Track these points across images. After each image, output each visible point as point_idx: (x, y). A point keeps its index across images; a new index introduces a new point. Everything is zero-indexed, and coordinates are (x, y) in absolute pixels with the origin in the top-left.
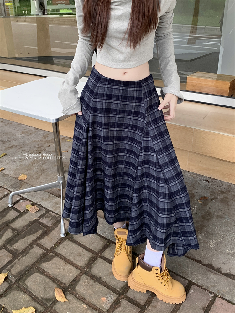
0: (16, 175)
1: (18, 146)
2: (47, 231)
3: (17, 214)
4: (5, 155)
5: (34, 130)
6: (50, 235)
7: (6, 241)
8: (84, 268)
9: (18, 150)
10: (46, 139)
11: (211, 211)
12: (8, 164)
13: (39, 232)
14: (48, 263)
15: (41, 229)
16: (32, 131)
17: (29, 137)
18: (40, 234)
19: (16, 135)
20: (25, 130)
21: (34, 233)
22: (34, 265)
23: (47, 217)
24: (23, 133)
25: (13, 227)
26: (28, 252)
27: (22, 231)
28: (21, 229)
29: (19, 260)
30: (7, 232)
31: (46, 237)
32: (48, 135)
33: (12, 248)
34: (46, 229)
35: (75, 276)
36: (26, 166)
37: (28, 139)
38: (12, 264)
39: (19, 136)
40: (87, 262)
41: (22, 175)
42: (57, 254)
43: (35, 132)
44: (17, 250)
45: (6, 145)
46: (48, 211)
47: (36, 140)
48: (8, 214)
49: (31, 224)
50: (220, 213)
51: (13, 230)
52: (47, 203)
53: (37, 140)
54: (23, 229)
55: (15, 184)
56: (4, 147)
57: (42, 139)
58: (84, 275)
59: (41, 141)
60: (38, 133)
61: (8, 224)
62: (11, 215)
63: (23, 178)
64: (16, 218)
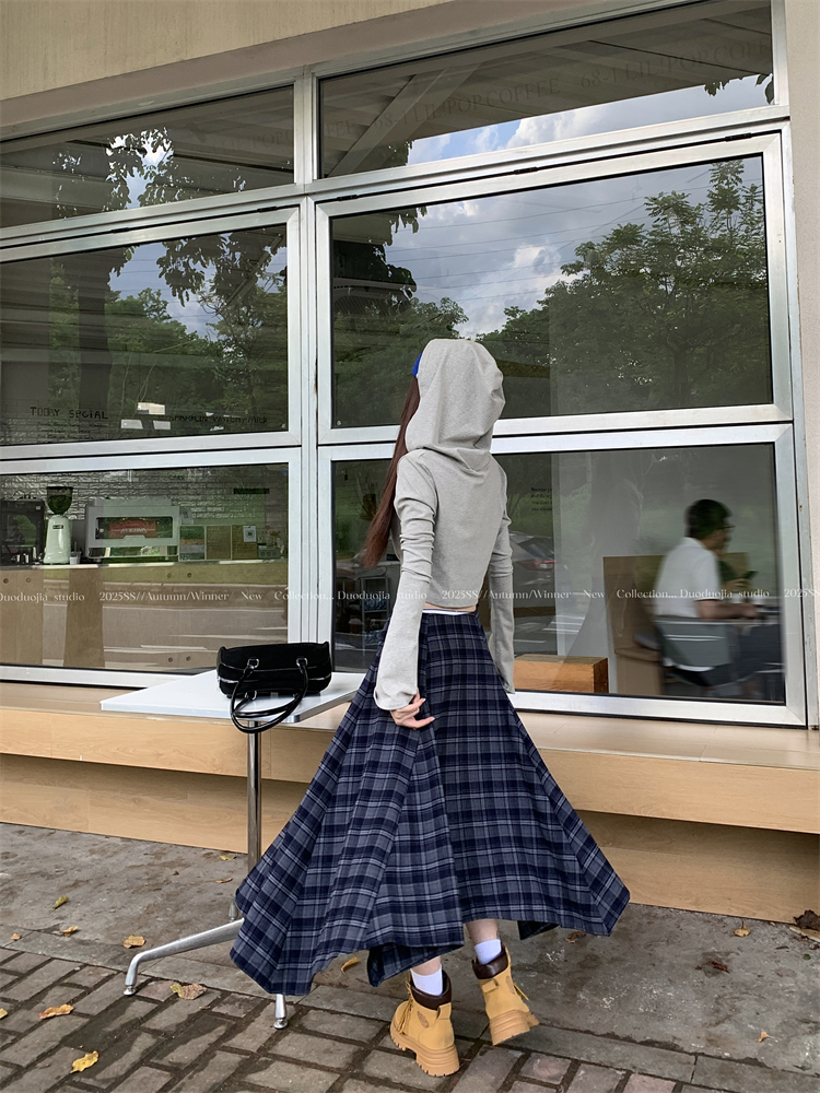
0: (113, 939)
1: (91, 882)
2: (237, 1027)
3: (151, 1006)
4: (65, 903)
5: (121, 843)
7: (143, 1054)
8: (347, 1070)
9: (95, 888)
10: (163, 860)
11: (595, 953)
12: (81, 920)
13: (219, 1028)
14: (263, 1073)
15: (222, 1023)
16: (115, 845)
17: (113, 860)
18: (225, 1031)
19: (75, 859)
20: (94, 845)
21: (209, 1031)
22: (228, 1079)
23: (228, 1002)
24: (92, 852)
25: (152, 1028)
26: (206, 1064)
27: (176, 1033)
28: (173, 1029)
29: (191, 1077)
30: (139, 1039)
31: (240, 1035)
32: (165, 852)
33: (164, 1062)
34: (234, 1023)
35: (330, 1084)
36: (133, 919)
37: (113, 864)
38: (178, 1085)
39: (87, 859)
40: (350, 1061)
41: (131, 937)
42: (277, 1057)
43: (126, 847)
44: (180, 1064)
45: (56, 881)
46: (225, 993)
47: (135, 863)
48: (130, 1008)
49: (192, 1018)
50: (616, 955)
51: (155, 1033)
52: (217, 980)
53: (140, 864)
54: (178, 1029)
55: (120, 955)
56: (55, 888)
57: (151, 861)
58: (350, 1080)
59: (149, 864)
60: (136, 849)
61: (137, 1026)
62: (138, 1009)
63: (135, 944)
64: (153, 1013)
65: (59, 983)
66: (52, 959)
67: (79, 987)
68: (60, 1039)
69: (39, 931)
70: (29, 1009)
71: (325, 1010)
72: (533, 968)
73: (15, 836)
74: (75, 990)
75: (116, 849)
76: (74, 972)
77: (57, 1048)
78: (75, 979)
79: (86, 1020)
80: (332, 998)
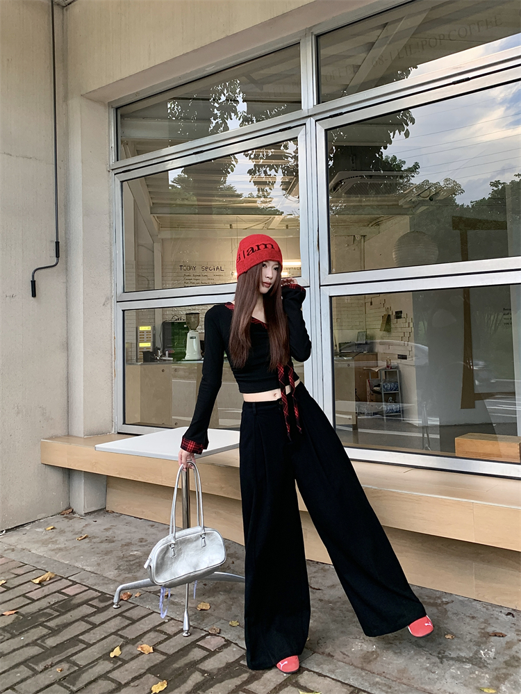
3: (206, 653)
6: (262, 679)
7: (194, 686)
18: (246, 678)
25: (203, 669)
27: (217, 674)
28: (215, 671)
30: (193, 675)
36: (206, 590)
41: (202, 603)
48: (192, 653)
49: (229, 666)
51: (203, 672)
54: (218, 672)
55: (193, 615)
61: (193, 666)
62: (197, 654)
63: (204, 608)
64: (205, 658)
65: (154, 629)
66: (154, 612)
67: (165, 633)
68: (147, 668)
69: (150, 592)
70: (133, 644)
71: (314, 672)
72: (469, 660)
73: (149, 528)
74: (162, 635)
76: (164, 623)
77: (144, 674)
78: (163, 628)
79: (165, 657)
80: (322, 664)
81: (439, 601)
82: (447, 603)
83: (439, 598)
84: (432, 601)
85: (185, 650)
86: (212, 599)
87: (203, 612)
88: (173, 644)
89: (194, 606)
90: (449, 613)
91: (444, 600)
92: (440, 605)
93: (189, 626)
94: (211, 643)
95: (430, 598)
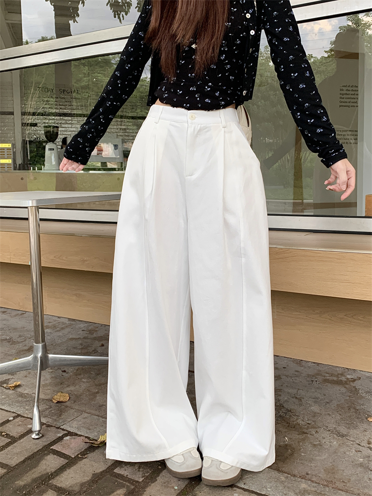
0: (46, 394)
2: (135, 490)
3: (62, 461)
5: (67, 322)
10: (95, 335)
13: (119, 492)
15: (122, 486)
16: (63, 323)
17: (60, 334)
20: (49, 322)
24: (47, 327)
25: (59, 485)
27: (79, 493)
28: (77, 489)
32: (97, 329)
34: (133, 487)
37: (59, 336)
41: (59, 394)
43: (71, 325)
47: (75, 337)
48: (43, 462)
51: (60, 490)
53: (78, 337)
54: (81, 488)
55: (47, 409)
57: (86, 335)
59: (84, 338)
60: (77, 327)
61: (46, 480)
62: (50, 463)
63: (62, 399)
64: (62, 469)
74: (4, 438)
75: (63, 326)
79: (5, 471)
81: (343, 379)
82: (354, 380)
83: (342, 375)
84: (335, 379)
85: (34, 459)
86: (72, 388)
87: (59, 405)
88: (18, 450)
89: (48, 397)
90: (360, 391)
91: (349, 377)
92: (346, 383)
93: (41, 424)
94: (71, 446)
95: (332, 375)
